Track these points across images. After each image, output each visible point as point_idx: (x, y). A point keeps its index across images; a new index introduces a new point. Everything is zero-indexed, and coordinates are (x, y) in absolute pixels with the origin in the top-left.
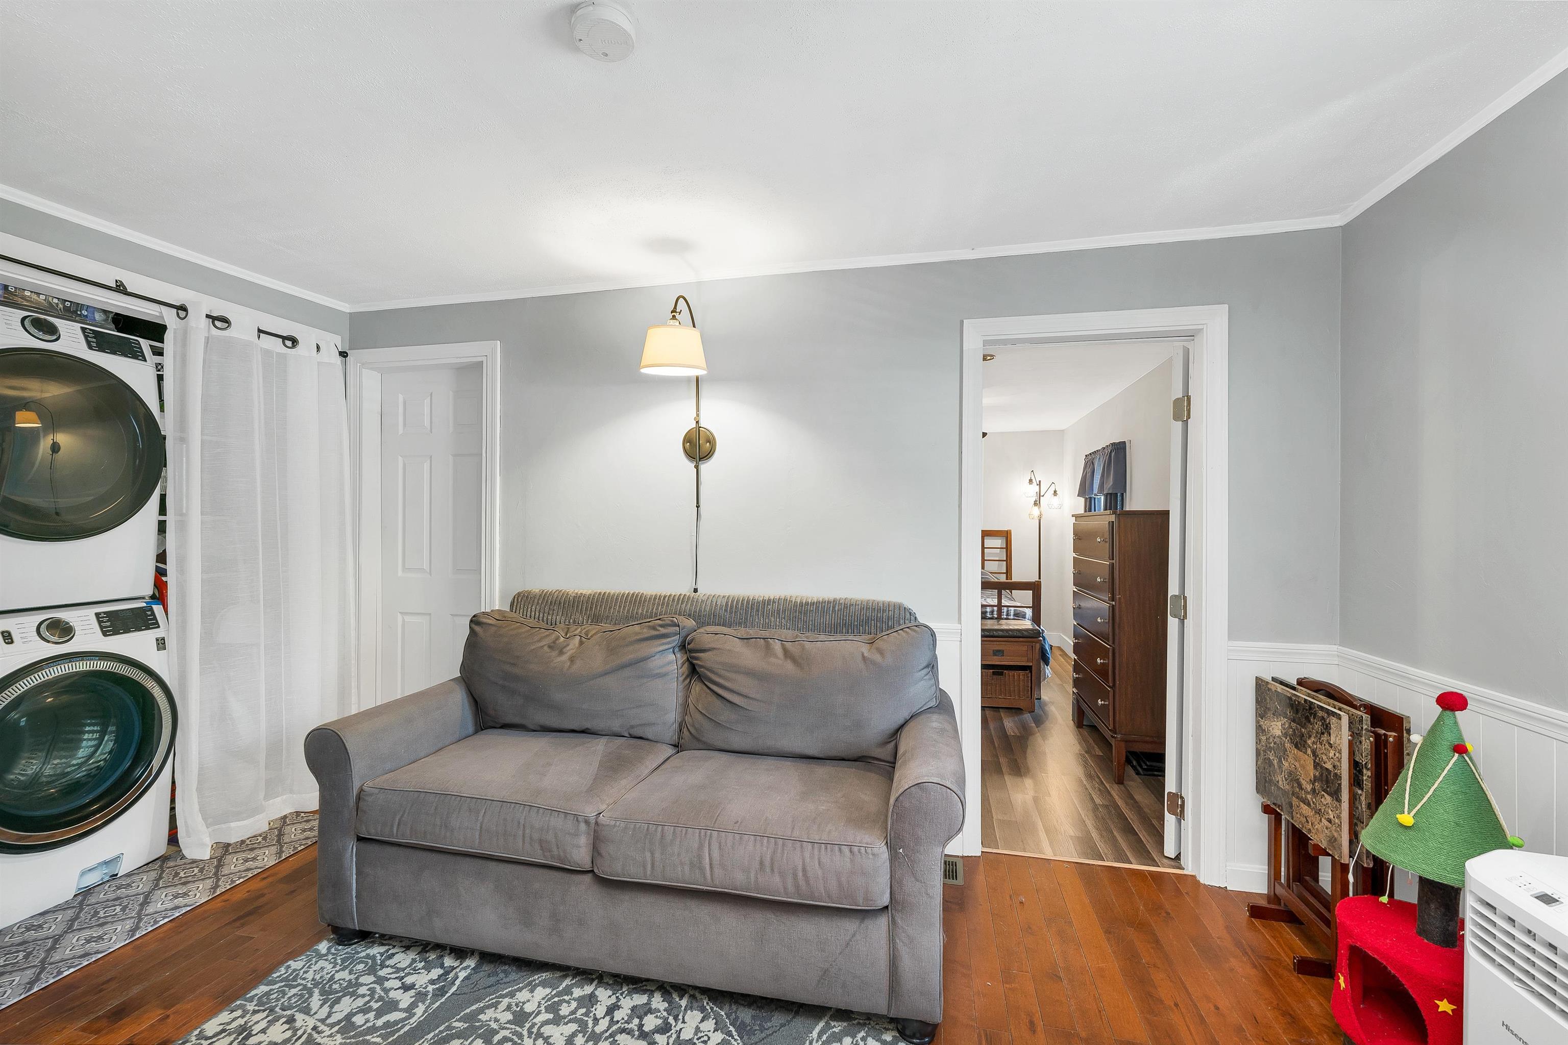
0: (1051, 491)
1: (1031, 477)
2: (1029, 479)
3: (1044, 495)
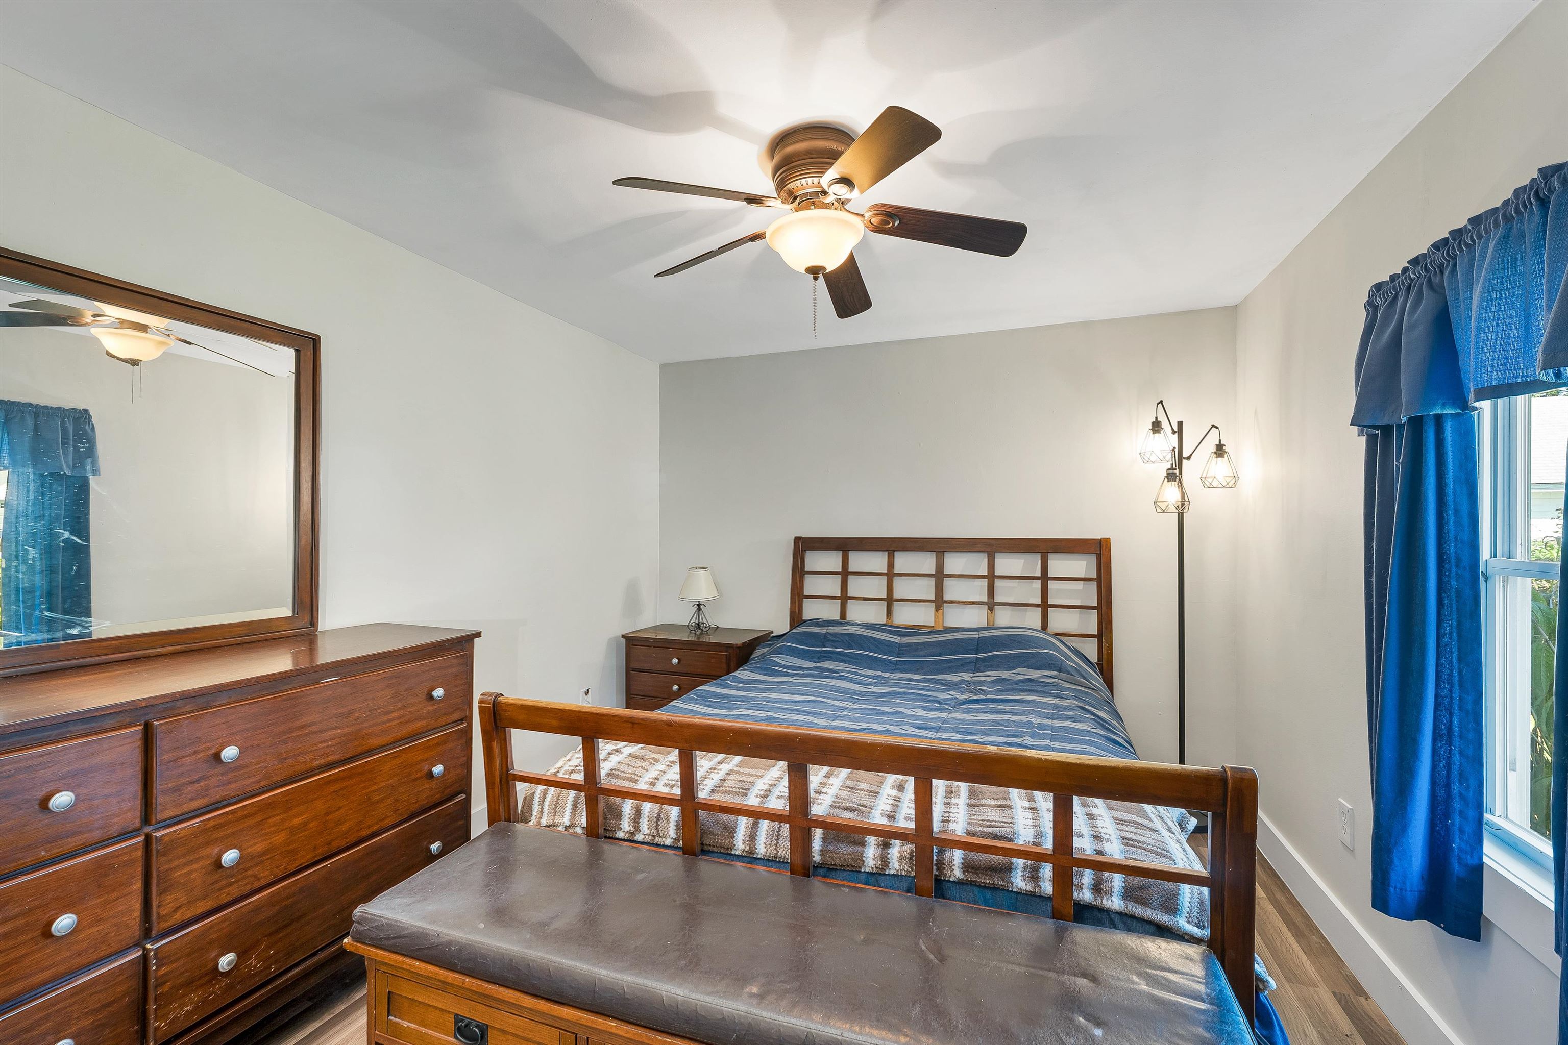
0: (1210, 445)
1: (1156, 418)
2: (1153, 423)
3: (1191, 455)
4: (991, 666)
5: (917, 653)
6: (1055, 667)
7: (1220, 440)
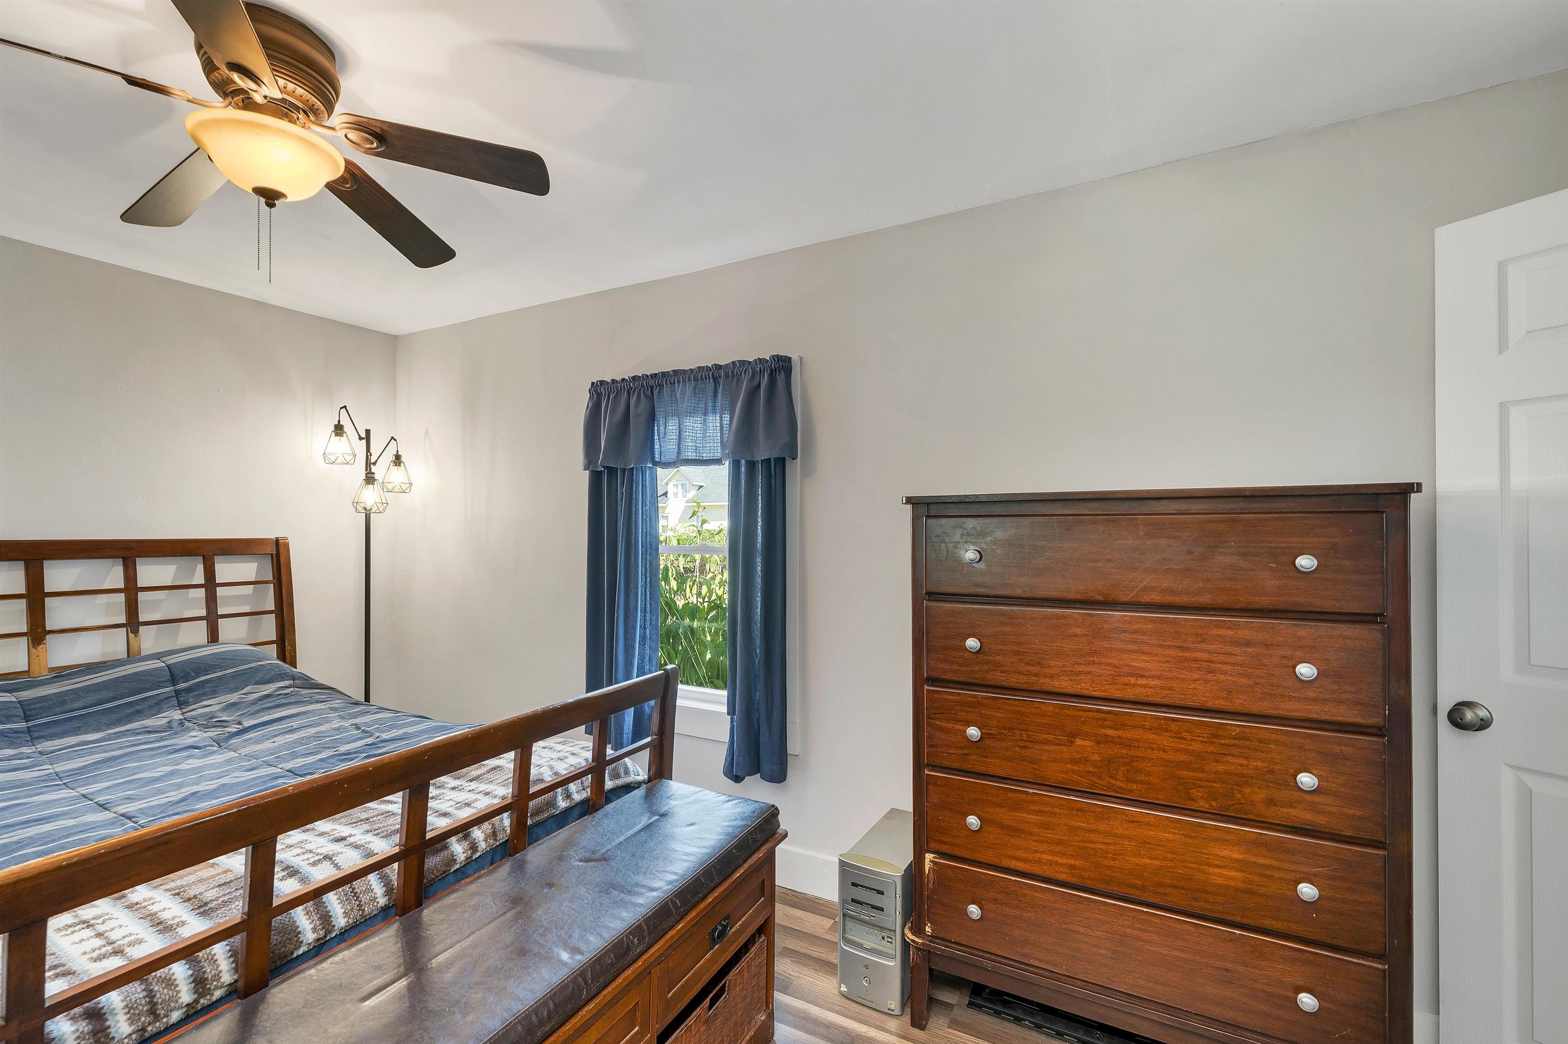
0: (390, 454)
1: (339, 421)
2: (336, 426)
3: (376, 461)
4: (204, 694)
5: (67, 707)
6: (287, 676)
7: (398, 451)
